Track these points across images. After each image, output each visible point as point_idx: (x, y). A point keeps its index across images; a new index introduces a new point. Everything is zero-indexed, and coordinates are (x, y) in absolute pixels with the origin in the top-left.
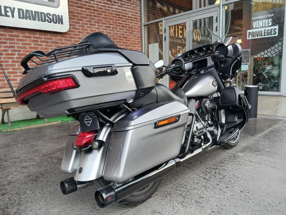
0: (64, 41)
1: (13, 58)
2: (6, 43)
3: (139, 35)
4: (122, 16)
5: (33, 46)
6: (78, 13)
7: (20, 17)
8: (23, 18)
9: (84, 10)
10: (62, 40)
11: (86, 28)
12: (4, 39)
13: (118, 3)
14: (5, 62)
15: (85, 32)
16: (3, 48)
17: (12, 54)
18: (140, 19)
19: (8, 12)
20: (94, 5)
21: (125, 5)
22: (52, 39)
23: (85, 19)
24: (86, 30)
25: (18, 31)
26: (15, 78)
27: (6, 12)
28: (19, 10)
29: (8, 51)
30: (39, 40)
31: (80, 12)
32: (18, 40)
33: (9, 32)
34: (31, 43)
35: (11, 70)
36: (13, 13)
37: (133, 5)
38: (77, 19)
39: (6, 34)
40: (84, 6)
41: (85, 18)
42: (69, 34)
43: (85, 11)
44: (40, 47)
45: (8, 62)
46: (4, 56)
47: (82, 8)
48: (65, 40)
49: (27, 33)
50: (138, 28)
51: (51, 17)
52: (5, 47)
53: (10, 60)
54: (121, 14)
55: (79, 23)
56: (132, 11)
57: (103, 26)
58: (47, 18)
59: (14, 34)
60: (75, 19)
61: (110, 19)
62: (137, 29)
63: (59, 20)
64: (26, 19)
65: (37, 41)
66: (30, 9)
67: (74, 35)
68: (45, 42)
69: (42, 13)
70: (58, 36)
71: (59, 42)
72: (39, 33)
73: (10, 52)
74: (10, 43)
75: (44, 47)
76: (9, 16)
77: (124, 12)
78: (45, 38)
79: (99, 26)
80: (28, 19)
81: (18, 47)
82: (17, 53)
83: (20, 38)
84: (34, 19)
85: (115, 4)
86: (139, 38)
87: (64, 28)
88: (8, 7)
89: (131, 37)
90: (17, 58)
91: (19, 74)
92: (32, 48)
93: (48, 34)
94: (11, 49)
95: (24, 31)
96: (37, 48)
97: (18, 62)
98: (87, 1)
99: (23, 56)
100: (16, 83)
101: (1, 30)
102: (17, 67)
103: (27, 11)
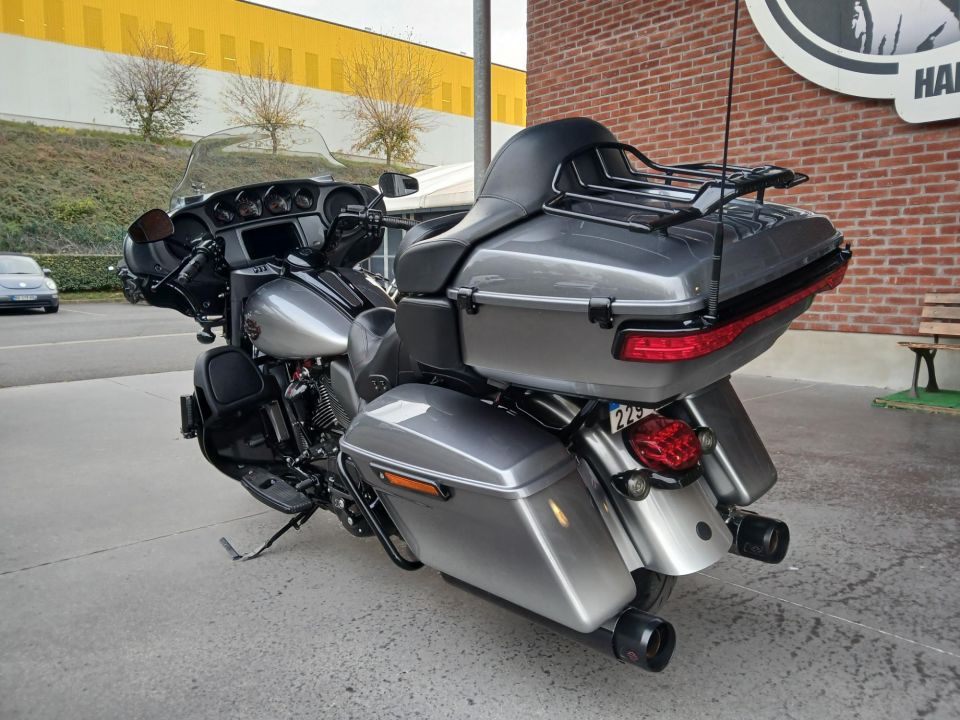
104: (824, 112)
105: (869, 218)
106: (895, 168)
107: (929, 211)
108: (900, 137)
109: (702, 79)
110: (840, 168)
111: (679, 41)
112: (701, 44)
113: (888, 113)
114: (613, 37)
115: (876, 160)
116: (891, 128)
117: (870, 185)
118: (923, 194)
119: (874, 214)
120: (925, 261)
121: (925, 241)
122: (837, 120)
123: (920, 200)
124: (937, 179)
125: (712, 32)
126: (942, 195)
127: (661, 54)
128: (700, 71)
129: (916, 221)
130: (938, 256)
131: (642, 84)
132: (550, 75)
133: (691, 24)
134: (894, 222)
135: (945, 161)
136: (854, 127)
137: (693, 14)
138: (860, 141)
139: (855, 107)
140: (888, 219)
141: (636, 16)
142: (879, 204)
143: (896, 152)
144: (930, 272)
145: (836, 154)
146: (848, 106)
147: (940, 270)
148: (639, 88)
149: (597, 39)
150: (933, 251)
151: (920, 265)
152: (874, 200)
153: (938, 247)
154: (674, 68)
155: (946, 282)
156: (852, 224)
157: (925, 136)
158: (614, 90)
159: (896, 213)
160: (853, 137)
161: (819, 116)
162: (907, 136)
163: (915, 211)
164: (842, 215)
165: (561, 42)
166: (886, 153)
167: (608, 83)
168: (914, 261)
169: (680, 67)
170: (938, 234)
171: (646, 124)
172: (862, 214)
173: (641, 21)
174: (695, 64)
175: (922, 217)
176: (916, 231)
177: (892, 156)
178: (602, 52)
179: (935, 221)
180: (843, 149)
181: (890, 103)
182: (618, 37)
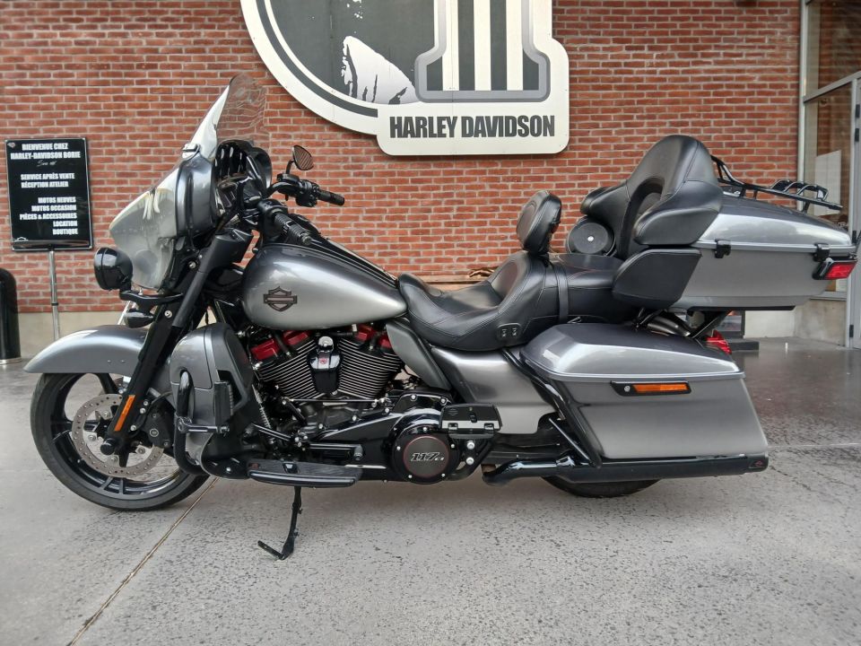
0: (556, 174)
1: (448, 217)
2: (438, 188)
3: (788, 133)
4: (728, 86)
5: (488, 189)
6: (596, 103)
7: (464, 135)
8: (470, 135)
9: (614, 91)
10: (551, 171)
11: (613, 135)
12: (436, 181)
13: (718, 55)
14: (434, 225)
15: (612, 145)
16: (432, 199)
18: (792, 86)
19: (444, 127)
20: (640, 76)
21: (740, 55)
22: (528, 171)
23: (612, 115)
24: (613, 140)
25: (461, 162)
26: (449, 256)
27: (441, 127)
28: (464, 119)
29: (439, 203)
30: (501, 177)
31: (601, 99)
32: (460, 180)
33: (445, 166)
34: (485, 184)
35: (442, 241)
36: (452, 127)
37: (770, 51)
38: (593, 118)
39: (440, 171)
40: (613, 84)
41: (614, 111)
42: (569, 156)
43: (615, 95)
44: (501, 191)
45: (439, 224)
47: (608, 88)
48: (559, 171)
49: (477, 164)
50: (784, 112)
51: (528, 124)
52: (435, 196)
53: (443, 221)
54: (725, 83)
55: (597, 126)
56: (764, 67)
57: (664, 124)
58: (518, 127)
59: (454, 168)
60: (586, 118)
61: (689, 102)
62: (781, 116)
63: (545, 126)
64: (477, 136)
65: (497, 180)
67: (581, 155)
68: (513, 179)
69: (508, 118)
70: (542, 164)
71: (545, 175)
72: (502, 161)
73: (443, 206)
74: (445, 188)
75: (510, 190)
76: (444, 136)
77: (735, 75)
78: (513, 172)
79: (652, 124)
80: (480, 135)
81: (458, 195)
82: (455, 207)
83: (464, 176)
84: (492, 134)
85: (705, 60)
86: (789, 142)
87: (555, 143)
88: (443, 118)
89: (756, 141)
90: (455, 217)
91: (456, 249)
92: (485, 194)
93: (522, 161)
94: (445, 199)
95: (473, 161)
96: (496, 194)
97: (456, 224)
98: (623, 68)
99: (466, 213)
100: (450, 267)
101: (432, 163)
102: (453, 235)
103: (479, 119)
104: (321, 137)
105: (361, 221)
106: (377, 186)
107: (402, 218)
108: (379, 163)
109: (206, 90)
110: (337, 182)
111: (180, 51)
112: (204, 59)
113: (369, 145)
114: (99, 30)
115: (364, 178)
116: (372, 157)
117: (361, 197)
118: (397, 206)
119: (365, 218)
120: (402, 254)
121: (401, 239)
122: (331, 145)
123: (396, 211)
124: (406, 196)
125: (214, 51)
126: (410, 208)
127: (160, 59)
128: (203, 82)
129: (395, 226)
130: (410, 250)
131: (140, 83)
132: (15, 52)
133: (192, 39)
134: (379, 225)
135: (410, 184)
136: (346, 152)
137: (193, 30)
138: (351, 163)
139: (344, 137)
140: (376, 223)
141: (128, 16)
142: (368, 212)
143: (377, 174)
144: (406, 261)
145: (332, 171)
146: (339, 135)
147: (412, 259)
148: (135, 86)
149: (78, 27)
150: (407, 247)
151: (399, 257)
152: (364, 209)
153: (410, 244)
154: (175, 75)
156: (350, 225)
157: (396, 165)
158: (105, 83)
159: (380, 219)
160: (346, 160)
161: (316, 140)
162: (383, 164)
163: (393, 218)
164: (341, 218)
165: (27, 20)
166: (370, 174)
167: (97, 75)
168: (395, 254)
169: (183, 75)
170: (409, 235)
171: (147, 122)
172: (357, 218)
173: (134, 22)
174: (198, 75)
175: (398, 223)
176: (394, 233)
177: (374, 177)
178: (87, 43)
179: (406, 226)
180: (338, 167)
181: (373, 138)
182: (107, 31)
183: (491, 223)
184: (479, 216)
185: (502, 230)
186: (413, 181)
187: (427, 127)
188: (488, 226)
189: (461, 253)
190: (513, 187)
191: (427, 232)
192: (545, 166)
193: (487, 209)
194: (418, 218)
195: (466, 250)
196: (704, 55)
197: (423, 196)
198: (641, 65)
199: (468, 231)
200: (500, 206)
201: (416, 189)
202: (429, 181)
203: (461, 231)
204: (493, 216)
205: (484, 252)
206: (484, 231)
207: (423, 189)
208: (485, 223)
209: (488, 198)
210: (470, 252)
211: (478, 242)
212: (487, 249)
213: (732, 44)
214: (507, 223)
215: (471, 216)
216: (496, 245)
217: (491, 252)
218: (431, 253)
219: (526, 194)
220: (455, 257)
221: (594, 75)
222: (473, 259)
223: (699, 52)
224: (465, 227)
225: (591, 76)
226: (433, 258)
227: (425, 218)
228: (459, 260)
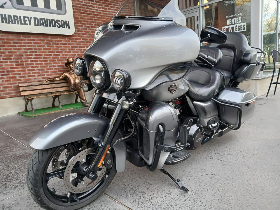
0: (71, 43)
1: (31, 58)
2: (25, 46)
5: (46, 47)
6: (81, 18)
7: (35, 25)
8: (38, 25)
9: (86, 15)
10: (69, 41)
11: (88, 30)
12: (24, 43)
13: (114, 7)
14: (26, 61)
15: (88, 33)
16: (23, 51)
17: (30, 55)
19: (26, 21)
20: (94, 11)
22: (61, 41)
23: (87, 23)
24: (88, 32)
25: (34, 36)
26: (33, 74)
27: (25, 21)
28: (35, 18)
29: (27, 52)
30: (51, 42)
31: (82, 17)
32: (35, 43)
33: (27, 37)
34: (45, 45)
35: (30, 68)
36: (30, 21)
38: (81, 23)
39: (25, 39)
40: (86, 12)
41: (87, 22)
42: (74, 36)
43: (87, 16)
44: (52, 48)
45: (28, 61)
46: (24, 57)
47: (84, 13)
48: (72, 41)
49: (41, 37)
51: (60, 23)
52: (25, 49)
53: (29, 60)
55: (82, 26)
58: (57, 24)
59: (31, 38)
60: (79, 23)
63: (66, 25)
64: (41, 25)
65: (50, 44)
66: (43, 17)
67: (79, 36)
68: (56, 44)
69: (52, 20)
70: (66, 38)
71: (67, 43)
72: (51, 36)
73: (29, 54)
74: (28, 46)
75: (55, 48)
76: (27, 24)
78: (55, 41)
80: (42, 25)
81: (35, 49)
82: (34, 54)
83: (36, 41)
84: (47, 26)
85: (111, 8)
87: (71, 31)
88: (26, 17)
90: (34, 58)
91: (36, 71)
92: (46, 49)
93: (58, 37)
94: (29, 51)
95: (39, 36)
96: (50, 49)
97: (35, 61)
98: (88, 7)
99: (39, 56)
100: (35, 79)
101: (21, 36)
102: (34, 65)
103: (41, 19)
107: (10, 59)
118: (7, 54)
120: (12, 74)
121: (11, 68)
123: (7, 55)
124: (11, 49)
126: (13, 54)
129: (7, 62)
130: (16, 72)
135: (12, 44)
144: (15, 77)
147: (17, 76)
150: (14, 71)
151: (11, 76)
153: (15, 70)
155: (20, 80)
157: (5, 36)
163: (6, 59)
168: (9, 74)
170: (15, 66)
175: (9, 61)
176: (8, 65)
179: (13, 62)
183: (50, 61)
184: (44, 58)
185: (54, 63)
186: (14, 43)
187: (19, 20)
188: (48, 62)
189: (39, 73)
190: (56, 47)
191: (23, 65)
192: (67, 39)
193: (47, 55)
194: (18, 59)
195: (41, 71)
196: (111, 7)
197: (19, 49)
198: (93, 7)
199: (40, 64)
200: (52, 54)
201: (15, 46)
202: (21, 43)
203: (38, 64)
204: (50, 58)
205: (48, 72)
206: (47, 64)
207: (19, 46)
208: (47, 61)
209: (47, 51)
210: (42, 72)
211: (45, 68)
212: (49, 71)
213: (117, 4)
214: (55, 61)
215: (41, 58)
216: (52, 69)
217: (51, 72)
218: (26, 73)
219: (61, 49)
220: (36, 75)
221: (80, 8)
222: (44, 75)
223: (109, 5)
224: (39, 62)
225: (78, 8)
226: (27, 75)
227: (21, 59)
228: (38, 76)
